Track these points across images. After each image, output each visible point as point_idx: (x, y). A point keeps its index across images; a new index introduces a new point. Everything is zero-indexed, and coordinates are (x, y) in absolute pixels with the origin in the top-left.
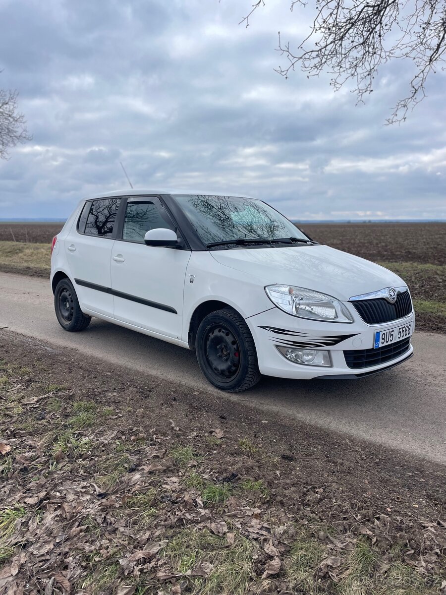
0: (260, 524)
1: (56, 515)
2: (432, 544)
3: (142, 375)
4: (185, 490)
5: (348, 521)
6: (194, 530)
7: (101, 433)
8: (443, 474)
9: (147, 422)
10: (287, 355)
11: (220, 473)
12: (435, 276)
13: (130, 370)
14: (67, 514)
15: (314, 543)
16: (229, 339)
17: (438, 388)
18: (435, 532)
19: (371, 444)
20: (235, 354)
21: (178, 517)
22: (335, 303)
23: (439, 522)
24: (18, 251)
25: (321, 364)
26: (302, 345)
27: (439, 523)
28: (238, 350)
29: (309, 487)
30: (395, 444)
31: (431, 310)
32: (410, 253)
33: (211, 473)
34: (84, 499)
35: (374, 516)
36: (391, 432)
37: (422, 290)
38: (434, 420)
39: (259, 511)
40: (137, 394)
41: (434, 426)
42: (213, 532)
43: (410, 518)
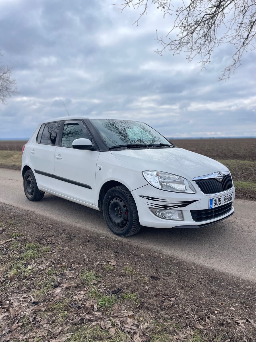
0: (132, 322)
1: (4, 315)
2: (242, 335)
3: (71, 226)
4: (87, 299)
5: (189, 320)
6: (90, 326)
7: (40, 263)
8: (251, 288)
9: (69, 255)
10: (156, 213)
11: (110, 288)
12: (250, 167)
13: (64, 224)
14: (12, 315)
15: (165, 335)
16: (122, 204)
17: (250, 233)
18: (244, 326)
19: (207, 268)
20: (125, 213)
21: (80, 317)
22: (185, 182)
23: (247, 319)
24: (10, 156)
25: (177, 219)
26: (165, 207)
27: (247, 321)
28: (127, 211)
29: (166, 297)
30: (222, 268)
31: (247, 187)
32: (235, 155)
33: (105, 288)
34: (23, 305)
35: (206, 316)
36: (220, 261)
37: (242, 176)
38: (247, 253)
39: (133, 313)
40: (66, 239)
41: (247, 257)
42: (102, 328)
43: (229, 317)
